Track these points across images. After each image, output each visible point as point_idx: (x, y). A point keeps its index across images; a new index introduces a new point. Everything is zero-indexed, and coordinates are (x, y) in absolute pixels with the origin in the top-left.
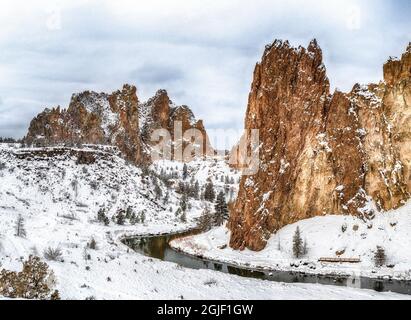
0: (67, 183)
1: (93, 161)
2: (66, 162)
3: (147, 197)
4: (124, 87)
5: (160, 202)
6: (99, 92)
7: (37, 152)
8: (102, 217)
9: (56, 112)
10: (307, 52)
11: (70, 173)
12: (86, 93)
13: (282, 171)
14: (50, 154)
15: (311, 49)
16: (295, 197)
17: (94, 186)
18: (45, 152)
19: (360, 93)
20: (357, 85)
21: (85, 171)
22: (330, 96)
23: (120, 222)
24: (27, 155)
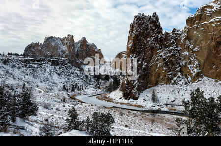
0: (47, 74)
1: (58, 64)
2: (46, 65)
3: (82, 79)
4: (68, 35)
5: (88, 81)
6: (57, 37)
7: (32, 60)
8: (64, 88)
9: (37, 44)
10: (152, 17)
11: (48, 70)
12: (52, 37)
13: (144, 66)
14: (38, 61)
15: (153, 16)
16: (150, 77)
17: (59, 75)
18: (36, 60)
19: (176, 32)
20: (175, 29)
21: (55, 68)
22: (163, 34)
23: (73, 90)
24: (27, 61)
